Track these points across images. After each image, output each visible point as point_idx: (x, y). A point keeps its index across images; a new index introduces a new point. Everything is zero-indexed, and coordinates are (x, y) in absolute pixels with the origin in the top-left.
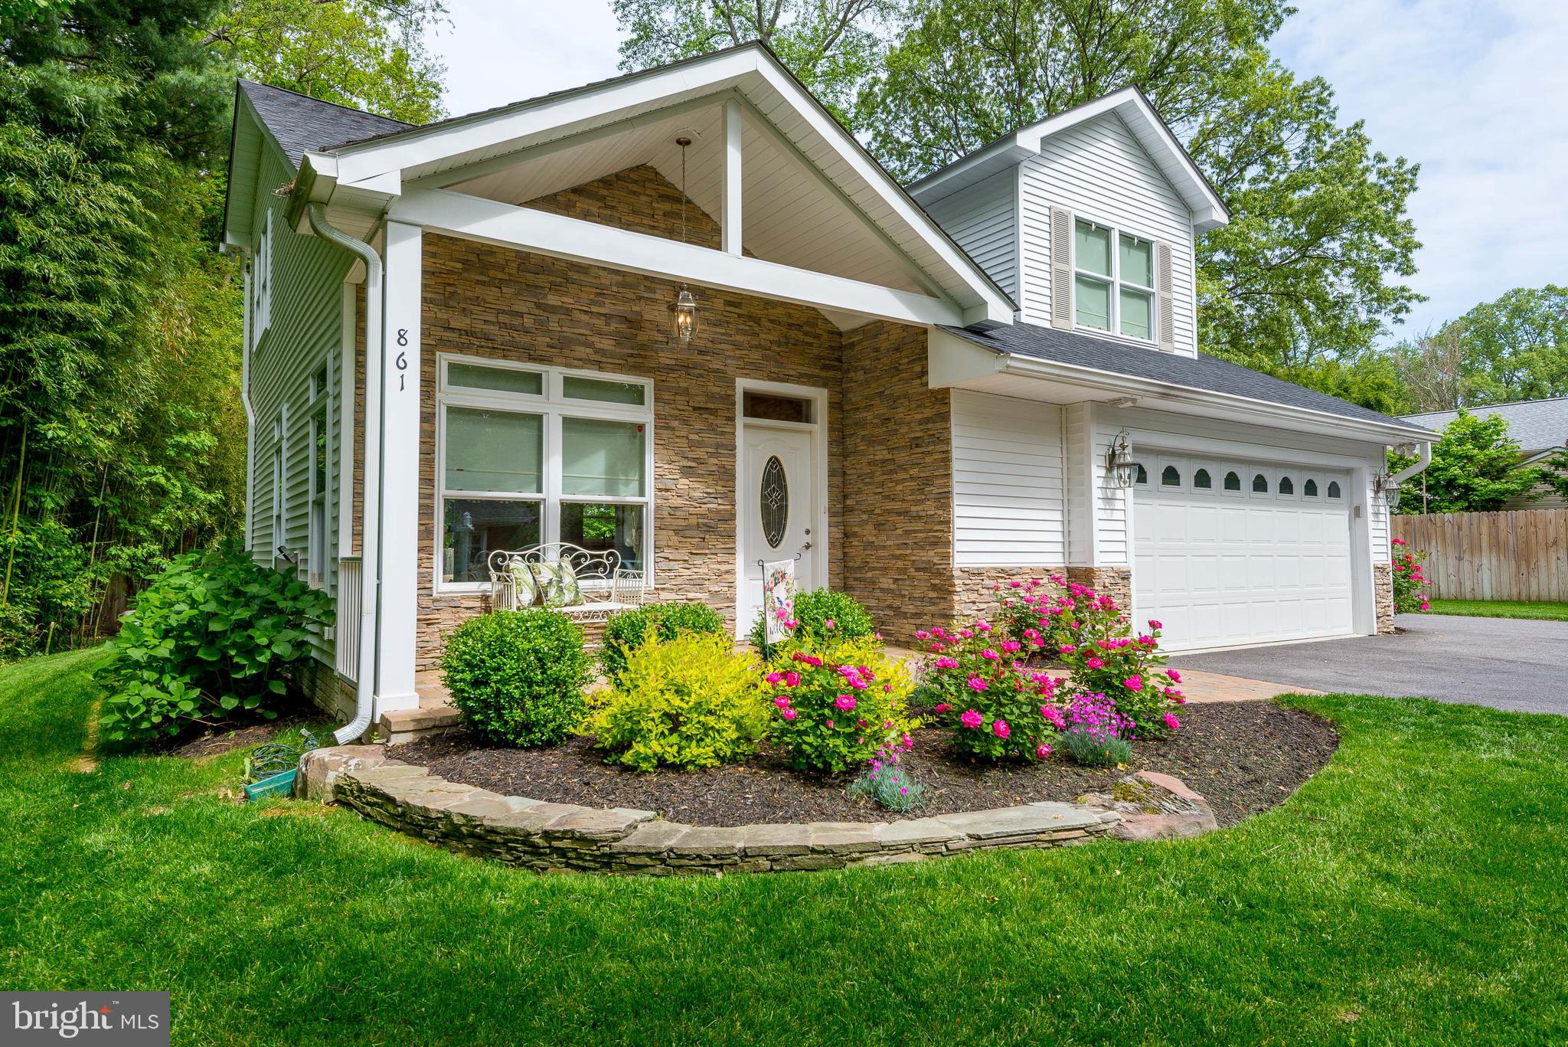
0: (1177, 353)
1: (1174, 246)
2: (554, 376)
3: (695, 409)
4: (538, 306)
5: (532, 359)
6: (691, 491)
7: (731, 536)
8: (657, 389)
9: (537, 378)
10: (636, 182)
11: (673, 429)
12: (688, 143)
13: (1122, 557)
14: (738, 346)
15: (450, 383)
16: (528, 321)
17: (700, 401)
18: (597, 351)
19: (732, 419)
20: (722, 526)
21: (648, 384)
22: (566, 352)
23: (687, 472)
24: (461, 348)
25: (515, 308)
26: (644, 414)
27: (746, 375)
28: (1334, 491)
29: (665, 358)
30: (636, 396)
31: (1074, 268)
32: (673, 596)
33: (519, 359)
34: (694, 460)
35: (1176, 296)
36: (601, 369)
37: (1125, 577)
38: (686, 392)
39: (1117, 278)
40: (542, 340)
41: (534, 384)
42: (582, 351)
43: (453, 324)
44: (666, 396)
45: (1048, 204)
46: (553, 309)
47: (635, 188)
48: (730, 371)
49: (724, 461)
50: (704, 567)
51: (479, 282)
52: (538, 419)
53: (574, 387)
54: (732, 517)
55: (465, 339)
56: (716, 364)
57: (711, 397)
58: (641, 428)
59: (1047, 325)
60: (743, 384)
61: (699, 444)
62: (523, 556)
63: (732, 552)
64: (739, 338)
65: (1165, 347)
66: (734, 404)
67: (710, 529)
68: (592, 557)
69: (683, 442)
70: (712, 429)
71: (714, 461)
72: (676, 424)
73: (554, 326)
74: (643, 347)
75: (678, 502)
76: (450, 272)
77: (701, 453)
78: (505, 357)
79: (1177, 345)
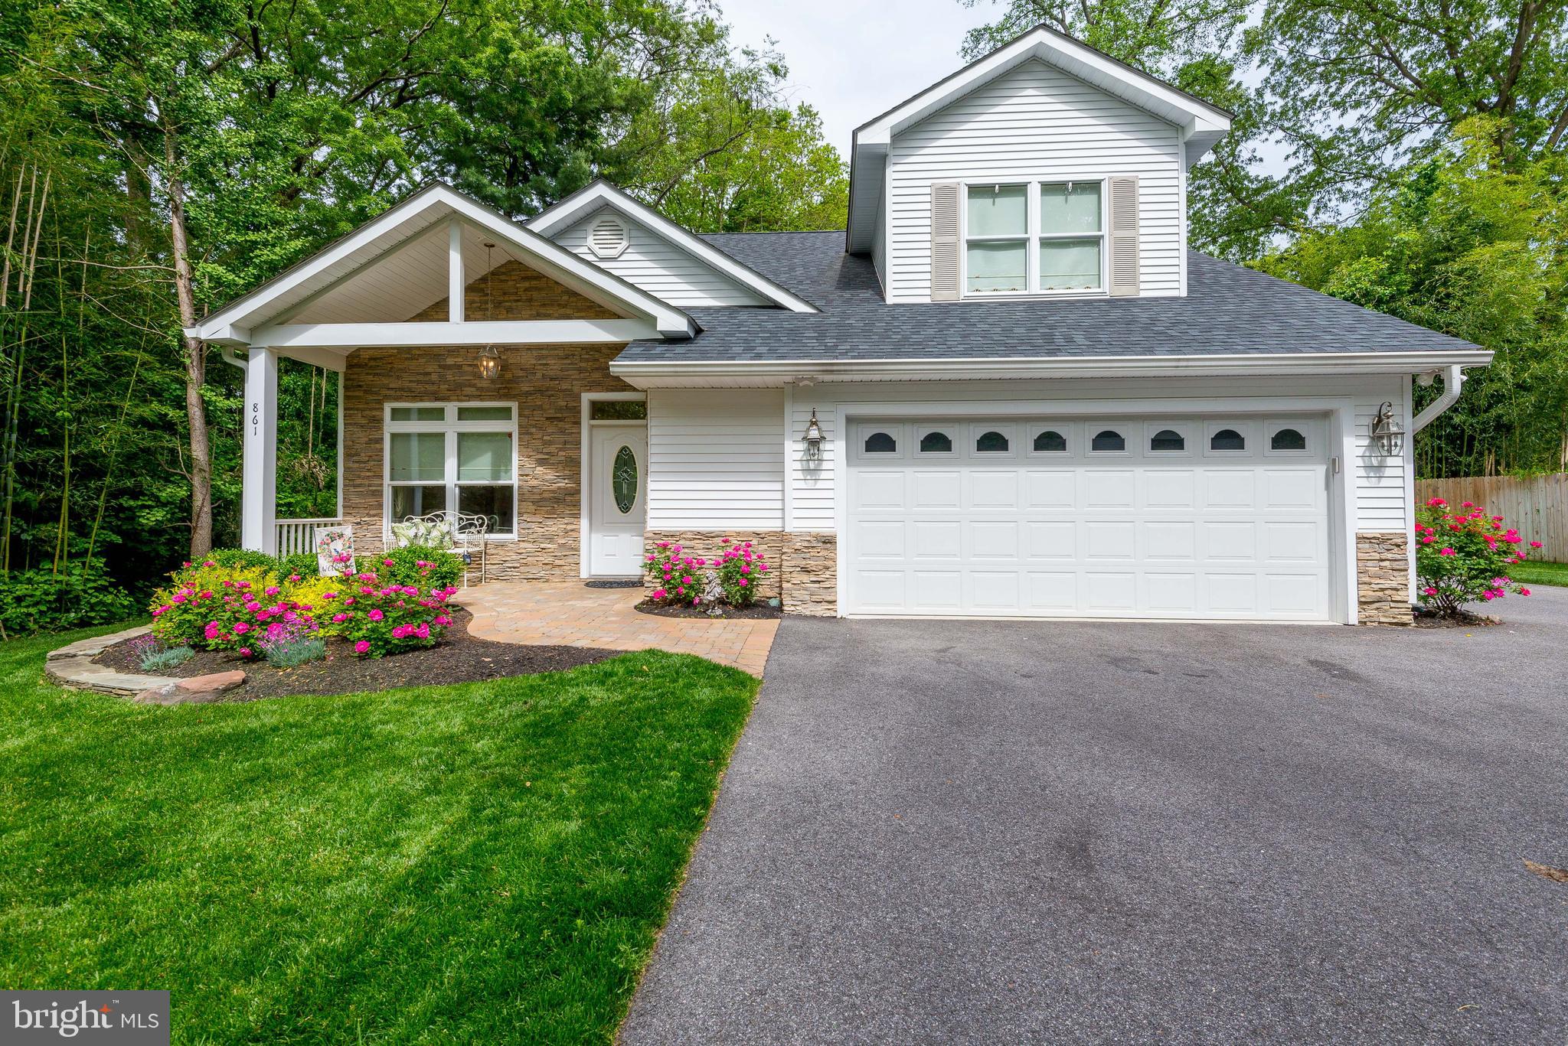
0: (1143, 294)
1: (1141, 175)
2: (451, 408)
3: (547, 418)
4: (440, 366)
5: (437, 399)
6: (546, 477)
7: (577, 504)
8: (520, 408)
9: (442, 410)
10: (504, 273)
11: (531, 434)
12: (493, 246)
14: (580, 370)
15: (393, 419)
16: (434, 377)
17: (551, 413)
18: (478, 389)
19: (578, 423)
20: (568, 498)
21: (514, 406)
22: (458, 392)
23: (541, 462)
24: (397, 399)
25: (427, 370)
26: (511, 426)
27: (589, 391)
28: (1288, 440)
29: (525, 387)
30: (505, 413)
31: (966, 234)
32: (530, 545)
33: (430, 401)
34: (547, 454)
35: (1142, 231)
36: (481, 400)
37: (829, 541)
38: (541, 408)
39: (1035, 233)
40: (444, 387)
41: (438, 415)
42: (468, 390)
43: (391, 386)
44: (526, 412)
45: (928, 182)
46: (449, 367)
47: (503, 277)
48: (576, 389)
49: (571, 453)
50: (555, 526)
51: (406, 359)
52: (443, 435)
53: (463, 414)
54: (578, 492)
55: (399, 393)
56: (565, 386)
57: (560, 409)
58: (510, 435)
59: (927, 300)
60: (587, 397)
61: (550, 443)
62: (423, 520)
63: (577, 516)
64: (583, 365)
65: (1125, 292)
66: (579, 412)
67: (557, 501)
68: (467, 519)
69: (538, 443)
70: (562, 432)
71: (561, 453)
72: (533, 430)
73: (450, 377)
74: (509, 381)
75: (535, 483)
76: (391, 356)
77: (553, 449)
78: (421, 401)
79: (1142, 286)
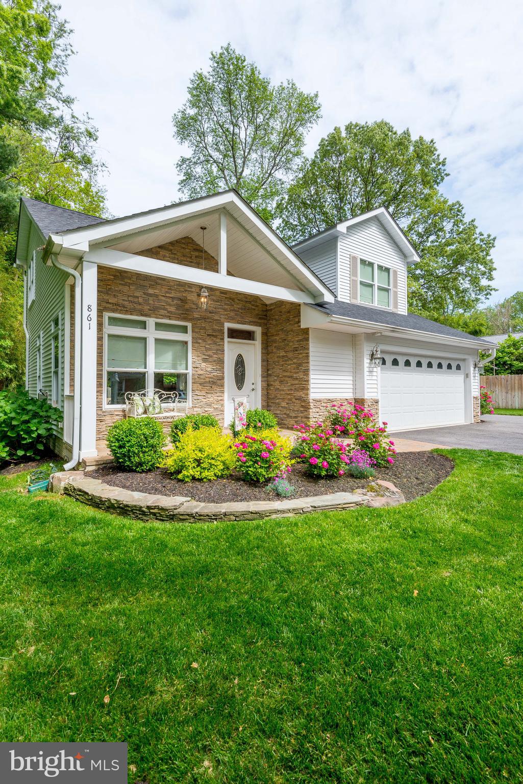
0: (399, 313)
1: (399, 270)
2: (151, 322)
3: (208, 335)
4: (145, 294)
5: (142, 315)
6: (207, 368)
7: (222, 386)
8: (193, 327)
9: (144, 323)
10: (184, 244)
11: (199, 343)
12: (205, 228)
13: (376, 394)
14: (225, 310)
15: (109, 325)
16: (141, 300)
17: (210, 332)
18: (168, 312)
19: (223, 339)
20: (219, 382)
21: (189, 325)
22: (156, 312)
23: (205, 360)
24: (114, 311)
25: (135, 295)
26: (188, 337)
27: (228, 322)
28: (458, 367)
29: (196, 315)
30: (184, 330)
31: (359, 279)
32: (199, 409)
33: (137, 315)
34: (208, 355)
35: (399, 290)
36: (170, 319)
37: (377, 402)
38: (204, 328)
39: (376, 283)
40: (146, 307)
41: (143, 325)
42: (163, 312)
43: (110, 301)
44: (196, 330)
45: (349, 253)
46: (151, 295)
47: (183, 246)
48: (222, 320)
49: (220, 356)
50: (212, 398)
51: (120, 284)
52: (145, 339)
53: (159, 326)
54: (223, 378)
55: (115, 307)
56: (216, 317)
57: (214, 330)
58: (186, 343)
59: (348, 302)
60: (227, 325)
61: (210, 349)
62: (139, 394)
63: (223, 392)
64: (226, 307)
65: (395, 311)
66: (224, 333)
67: (214, 383)
68: (167, 394)
69: (203, 349)
70: (215, 343)
71: (215, 356)
72: (200, 341)
73: (151, 302)
74: (187, 310)
75: (201, 372)
76: (109, 280)
77: (210, 353)
78: (131, 314)
79: (399, 309)
